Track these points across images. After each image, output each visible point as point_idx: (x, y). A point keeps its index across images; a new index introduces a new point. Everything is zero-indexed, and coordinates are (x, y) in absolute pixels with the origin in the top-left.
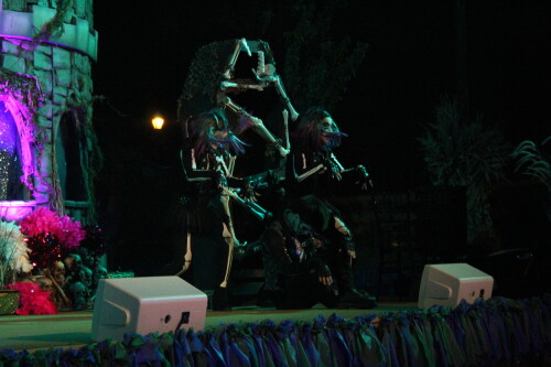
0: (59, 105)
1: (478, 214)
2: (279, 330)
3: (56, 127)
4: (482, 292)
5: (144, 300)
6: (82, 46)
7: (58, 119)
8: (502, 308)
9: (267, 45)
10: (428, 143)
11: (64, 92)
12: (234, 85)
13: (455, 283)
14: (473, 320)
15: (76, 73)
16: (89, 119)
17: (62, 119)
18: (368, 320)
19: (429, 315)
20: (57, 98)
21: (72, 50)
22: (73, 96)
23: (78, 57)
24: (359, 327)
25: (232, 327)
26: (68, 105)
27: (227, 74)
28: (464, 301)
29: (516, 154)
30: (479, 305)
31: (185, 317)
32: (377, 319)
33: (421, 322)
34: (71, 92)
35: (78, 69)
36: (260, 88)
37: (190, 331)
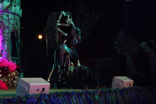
0: (10, 30)
1: (130, 63)
2: (71, 94)
3: (9, 36)
4: (130, 84)
5: (31, 84)
6: (17, 13)
7: (10, 34)
8: (136, 89)
9: (70, 13)
10: (116, 43)
11: (12, 26)
12: (60, 24)
13: (122, 82)
14: (127, 92)
15: (15, 21)
16: (19, 34)
17: (11, 34)
18: (97, 92)
19: (115, 91)
20: (10, 28)
21: (14, 14)
22: (14, 27)
23: (16, 16)
24: (94, 94)
25: (57, 93)
26: (13, 30)
27: (58, 21)
28: (125, 87)
29: (140, 46)
30: (129, 88)
31: (43, 89)
32: (99, 92)
33: (112, 92)
34: (14, 26)
35: (16, 20)
36: (68, 25)
37: (45, 94)
